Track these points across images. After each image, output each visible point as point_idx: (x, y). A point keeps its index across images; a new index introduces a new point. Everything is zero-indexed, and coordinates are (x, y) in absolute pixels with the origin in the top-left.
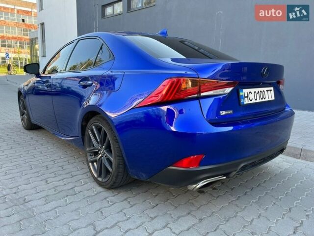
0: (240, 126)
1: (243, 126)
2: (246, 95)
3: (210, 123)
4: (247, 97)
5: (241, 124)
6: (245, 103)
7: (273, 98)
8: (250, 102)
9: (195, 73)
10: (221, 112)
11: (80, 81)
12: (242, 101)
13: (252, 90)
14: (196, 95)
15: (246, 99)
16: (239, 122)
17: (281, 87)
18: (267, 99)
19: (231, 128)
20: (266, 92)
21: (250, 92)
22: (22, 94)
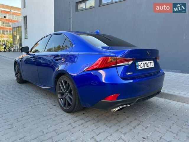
0: (136, 80)
1: (137, 80)
2: (139, 65)
3: (122, 79)
4: (140, 66)
5: (136, 79)
6: (139, 69)
7: (153, 66)
8: (141, 68)
9: (114, 54)
10: (127, 73)
11: (54, 57)
12: (137, 68)
13: (142, 62)
14: (115, 65)
15: (139, 67)
16: (136, 78)
17: (158, 60)
18: (150, 67)
19: (132, 81)
20: (150, 63)
21: (141, 63)
22: (17, 63)
